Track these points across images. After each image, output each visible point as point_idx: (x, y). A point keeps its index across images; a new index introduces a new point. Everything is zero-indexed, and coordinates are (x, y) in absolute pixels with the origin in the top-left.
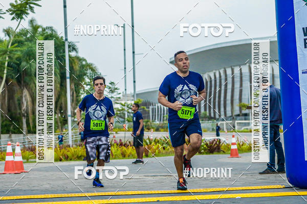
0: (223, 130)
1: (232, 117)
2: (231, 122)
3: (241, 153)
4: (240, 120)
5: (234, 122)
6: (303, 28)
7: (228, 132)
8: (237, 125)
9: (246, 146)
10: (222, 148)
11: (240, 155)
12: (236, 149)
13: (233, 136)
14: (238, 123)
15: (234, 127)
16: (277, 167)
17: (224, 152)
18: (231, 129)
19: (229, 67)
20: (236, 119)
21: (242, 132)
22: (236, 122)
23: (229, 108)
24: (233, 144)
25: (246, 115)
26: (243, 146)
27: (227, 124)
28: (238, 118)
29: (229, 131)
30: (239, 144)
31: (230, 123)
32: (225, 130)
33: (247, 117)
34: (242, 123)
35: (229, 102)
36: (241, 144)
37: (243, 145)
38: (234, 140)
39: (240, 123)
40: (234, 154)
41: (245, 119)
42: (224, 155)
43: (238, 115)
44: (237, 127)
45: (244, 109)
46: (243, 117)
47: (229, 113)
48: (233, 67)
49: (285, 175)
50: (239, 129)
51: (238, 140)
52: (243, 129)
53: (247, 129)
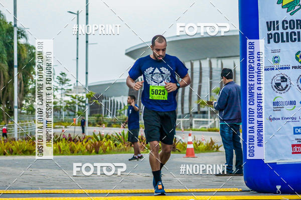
0: (180, 128)
1: (189, 115)
2: (188, 119)
3: (197, 153)
4: (198, 118)
5: (192, 120)
6: (267, 23)
7: (184, 130)
8: (195, 123)
9: (203, 146)
10: (178, 147)
11: (196, 155)
12: (192, 149)
13: (190, 135)
14: (195, 121)
15: (191, 125)
16: (234, 169)
17: (179, 151)
18: (187, 127)
19: (188, 61)
20: (194, 117)
21: (199, 131)
22: (194, 119)
23: (186, 105)
24: (190, 143)
25: (204, 113)
26: (200, 146)
27: (184, 122)
28: (196, 115)
29: (186, 129)
30: (196, 144)
31: (188, 121)
32: (182, 128)
33: (205, 115)
34: (200, 121)
35: (186, 98)
36: (198, 143)
37: (199, 144)
38: (190, 139)
39: (198, 121)
40: (190, 153)
41: (204, 117)
42: (179, 155)
43: (196, 113)
44: (194, 126)
45: (203, 106)
46: (201, 115)
47: (186, 110)
48: (192, 62)
49: (242, 177)
50: (196, 127)
51: (195, 139)
52: (200, 127)
53: (205, 128)
